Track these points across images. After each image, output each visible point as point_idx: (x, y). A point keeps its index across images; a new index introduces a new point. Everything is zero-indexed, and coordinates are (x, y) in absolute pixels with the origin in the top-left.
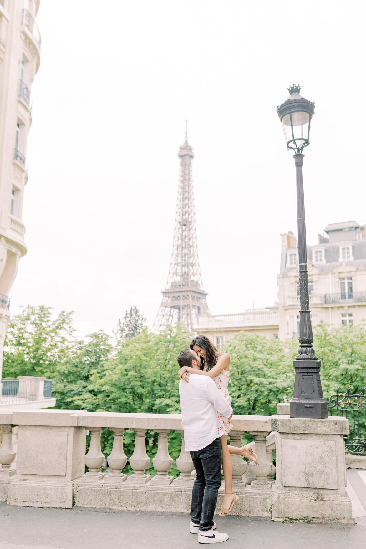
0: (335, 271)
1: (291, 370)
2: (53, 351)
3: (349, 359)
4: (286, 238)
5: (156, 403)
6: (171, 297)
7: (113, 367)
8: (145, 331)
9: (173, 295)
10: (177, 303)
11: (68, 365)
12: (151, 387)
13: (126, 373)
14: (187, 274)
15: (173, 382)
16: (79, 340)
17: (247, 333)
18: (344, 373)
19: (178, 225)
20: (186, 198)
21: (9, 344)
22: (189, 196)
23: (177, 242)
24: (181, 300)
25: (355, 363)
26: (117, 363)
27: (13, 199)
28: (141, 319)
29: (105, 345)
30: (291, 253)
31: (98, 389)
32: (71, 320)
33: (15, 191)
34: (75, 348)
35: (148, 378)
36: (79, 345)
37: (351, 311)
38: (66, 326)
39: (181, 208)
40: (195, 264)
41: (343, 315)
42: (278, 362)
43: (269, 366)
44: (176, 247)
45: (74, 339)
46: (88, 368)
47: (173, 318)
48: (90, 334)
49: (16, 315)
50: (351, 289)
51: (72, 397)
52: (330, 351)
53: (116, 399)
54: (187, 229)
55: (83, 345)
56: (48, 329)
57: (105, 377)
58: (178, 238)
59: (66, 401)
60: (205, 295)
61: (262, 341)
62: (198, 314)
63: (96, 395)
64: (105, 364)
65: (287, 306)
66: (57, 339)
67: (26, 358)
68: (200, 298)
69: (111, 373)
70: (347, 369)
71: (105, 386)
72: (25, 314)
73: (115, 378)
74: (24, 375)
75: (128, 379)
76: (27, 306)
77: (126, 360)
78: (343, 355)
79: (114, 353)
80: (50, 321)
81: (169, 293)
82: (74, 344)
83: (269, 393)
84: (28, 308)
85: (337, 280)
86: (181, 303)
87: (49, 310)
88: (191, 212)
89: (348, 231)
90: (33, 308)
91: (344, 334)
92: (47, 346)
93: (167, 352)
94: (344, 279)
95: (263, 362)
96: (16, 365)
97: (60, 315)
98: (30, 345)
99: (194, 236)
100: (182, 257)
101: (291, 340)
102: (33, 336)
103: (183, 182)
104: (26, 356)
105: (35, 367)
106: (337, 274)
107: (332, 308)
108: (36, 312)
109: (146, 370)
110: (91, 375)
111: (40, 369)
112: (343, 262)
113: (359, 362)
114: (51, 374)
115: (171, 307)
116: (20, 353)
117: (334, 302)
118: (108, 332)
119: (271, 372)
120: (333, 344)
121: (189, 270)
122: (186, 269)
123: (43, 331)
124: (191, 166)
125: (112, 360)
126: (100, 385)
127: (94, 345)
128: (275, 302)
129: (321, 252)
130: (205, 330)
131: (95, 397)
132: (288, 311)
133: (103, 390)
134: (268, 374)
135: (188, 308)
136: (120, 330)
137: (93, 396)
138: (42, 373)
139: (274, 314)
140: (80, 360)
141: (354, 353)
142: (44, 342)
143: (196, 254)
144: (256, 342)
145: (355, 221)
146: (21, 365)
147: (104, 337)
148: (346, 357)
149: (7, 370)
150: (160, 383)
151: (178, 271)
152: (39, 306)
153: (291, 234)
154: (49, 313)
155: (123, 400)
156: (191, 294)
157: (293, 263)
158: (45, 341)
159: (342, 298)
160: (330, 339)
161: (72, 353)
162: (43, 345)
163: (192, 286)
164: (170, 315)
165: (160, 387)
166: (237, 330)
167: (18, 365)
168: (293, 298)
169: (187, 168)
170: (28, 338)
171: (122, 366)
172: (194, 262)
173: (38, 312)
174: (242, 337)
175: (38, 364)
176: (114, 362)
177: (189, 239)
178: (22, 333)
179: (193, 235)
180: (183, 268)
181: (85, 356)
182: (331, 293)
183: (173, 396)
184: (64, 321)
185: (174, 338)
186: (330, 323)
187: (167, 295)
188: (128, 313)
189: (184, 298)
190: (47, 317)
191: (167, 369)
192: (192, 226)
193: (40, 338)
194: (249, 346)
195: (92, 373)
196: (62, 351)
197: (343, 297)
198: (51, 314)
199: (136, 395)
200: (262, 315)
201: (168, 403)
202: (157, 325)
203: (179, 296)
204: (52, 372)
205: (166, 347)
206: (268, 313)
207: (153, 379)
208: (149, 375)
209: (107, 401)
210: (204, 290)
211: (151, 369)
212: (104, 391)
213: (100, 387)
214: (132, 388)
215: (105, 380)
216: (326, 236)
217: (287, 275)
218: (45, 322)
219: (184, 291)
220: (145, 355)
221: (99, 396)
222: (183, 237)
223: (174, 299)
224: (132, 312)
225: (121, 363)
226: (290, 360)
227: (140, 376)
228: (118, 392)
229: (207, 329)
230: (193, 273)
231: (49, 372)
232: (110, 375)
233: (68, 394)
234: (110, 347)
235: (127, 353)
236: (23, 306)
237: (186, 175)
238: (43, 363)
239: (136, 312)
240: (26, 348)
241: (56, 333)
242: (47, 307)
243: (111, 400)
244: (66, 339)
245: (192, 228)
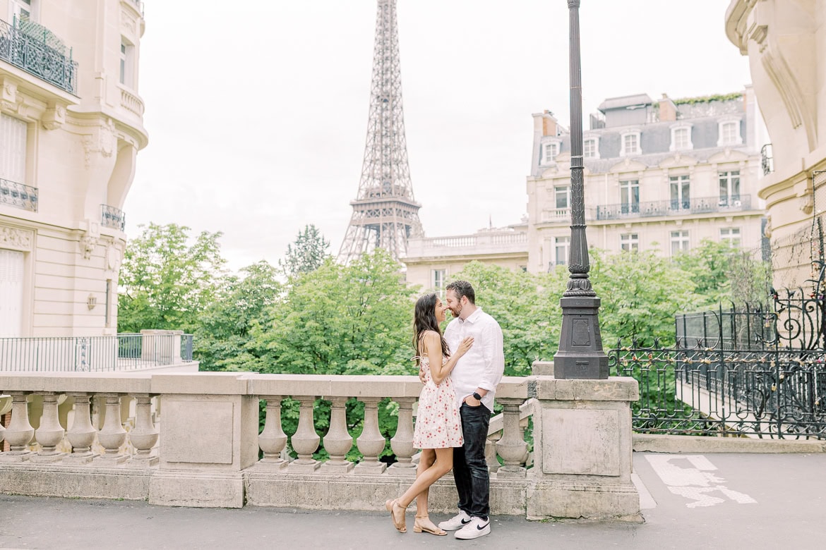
0: (613, 171)
1: (547, 317)
2: (191, 292)
3: (633, 300)
4: (540, 120)
5: (348, 367)
6: (366, 211)
7: (283, 315)
8: (328, 262)
9: (368, 208)
10: (374, 220)
11: (214, 312)
12: (339, 344)
13: (302, 323)
14: (389, 176)
15: (372, 337)
16: (231, 275)
17: (482, 263)
18: (624, 321)
19: (376, 101)
20: (387, 59)
21: (125, 282)
22: (393, 55)
23: (374, 127)
24: (381, 216)
25: (640, 306)
26: (288, 308)
27: (124, 59)
28: (322, 244)
29: (270, 282)
30: (548, 144)
31: (261, 347)
32: (216, 246)
33: (126, 46)
34: (225, 287)
35: (335, 331)
36: (231, 283)
37: (636, 230)
38: (210, 255)
39: (380, 75)
40: (401, 161)
41: (623, 237)
42: (527, 306)
43: (514, 311)
44: (372, 135)
45: (223, 274)
46: (246, 316)
47: (368, 242)
48: (247, 265)
49: (134, 239)
50: (636, 198)
51: (222, 359)
52: (605, 288)
53: (288, 362)
54: (389, 107)
55: (237, 284)
56: (183, 260)
57: (271, 330)
58: (376, 122)
59: (214, 365)
60: (418, 208)
61: (504, 276)
62: (406, 237)
63: (257, 356)
64: (271, 310)
65: (541, 224)
66: (196, 274)
67: (152, 303)
68: (409, 213)
69: (280, 324)
70: (629, 315)
71: (271, 343)
72: (148, 237)
73: (286, 330)
74: (149, 328)
75: (306, 332)
76: (149, 225)
77: (301, 304)
78: (623, 294)
79: (283, 295)
80: (186, 247)
81: (361, 205)
82: (223, 282)
83: (514, 350)
84: (150, 228)
85: (617, 184)
86: (380, 220)
87: (183, 231)
88: (395, 81)
89: (635, 109)
90: (159, 228)
91: (626, 264)
92: (181, 285)
93: (362, 292)
94: (626, 183)
95: (505, 307)
96: (136, 314)
97: (200, 239)
98: (157, 283)
99: (400, 118)
100: (382, 151)
101: (546, 274)
102: (160, 270)
103: (382, 33)
104: (150, 300)
105: (166, 316)
106: (617, 175)
107: (608, 226)
108: (163, 233)
109: (331, 320)
110: (251, 327)
111: (173, 318)
112: (627, 156)
113: (646, 304)
114: (190, 326)
115: (365, 226)
116: (142, 295)
117: (610, 217)
118: (274, 264)
119: (517, 320)
120: (609, 279)
121: (392, 171)
122: (387, 169)
123: (176, 262)
124: (395, 8)
125: (280, 305)
126: (265, 342)
127: (253, 283)
128: (522, 217)
129: (593, 141)
130: (418, 261)
131: (257, 359)
132: (543, 231)
133: (268, 348)
134: (513, 323)
135: (391, 228)
136: (290, 261)
137: (254, 357)
138: (177, 324)
139: (522, 236)
140: (233, 306)
141: (640, 292)
142: (177, 280)
143: (402, 146)
144: (495, 277)
145: (645, 95)
146: (144, 313)
147: (268, 270)
148: (628, 297)
149: (124, 321)
150: (353, 337)
151: (375, 171)
152: (168, 226)
153: (548, 115)
154: (183, 236)
155: (299, 362)
156: (394, 207)
157: (552, 159)
158: (180, 278)
159: (622, 213)
160: (606, 271)
161: (220, 296)
162: (176, 284)
163: (397, 195)
164: (364, 239)
165: (353, 343)
166: (466, 260)
167: (139, 314)
168: (550, 211)
169: (389, 11)
170: (153, 272)
171: (295, 313)
172: (400, 158)
173: (167, 233)
174: (474, 270)
175: (170, 312)
176: (284, 308)
177: (393, 123)
178: (144, 266)
179: (398, 116)
180: (384, 167)
181: (240, 299)
182: (607, 203)
183: (373, 356)
184: (206, 248)
185: (373, 271)
186: (605, 248)
187: (360, 208)
188: (302, 235)
189: (384, 213)
190: (181, 242)
191: (363, 317)
192: (397, 103)
193: (171, 272)
194: (484, 282)
195: (252, 325)
196: (205, 292)
197: (625, 209)
198: (187, 237)
199: (317, 355)
200: (503, 237)
201: (365, 367)
202: (344, 254)
203: (377, 210)
204: (190, 324)
205: (361, 285)
206: (512, 235)
207: (343, 331)
208: (337, 327)
209: (275, 364)
210: (415, 200)
211: (339, 317)
212: (269, 350)
213: (264, 345)
214: (312, 346)
215: (271, 334)
216: (601, 117)
217: (541, 177)
218: (178, 249)
219: (386, 202)
220: (330, 297)
221: (263, 358)
222: (384, 119)
223: (369, 214)
224: (308, 233)
225: (295, 310)
226: (545, 302)
227: (322, 329)
228: (291, 352)
229: (420, 258)
230: (398, 174)
231: (186, 323)
232: (279, 326)
233: (216, 356)
234: (277, 285)
235: (304, 294)
236: (143, 225)
237: (387, 21)
238: (178, 310)
239: (314, 235)
240: (151, 288)
241: (195, 266)
242: (180, 226)
243: (280, 363)
244: (211, 274)
245: (396, 105)
